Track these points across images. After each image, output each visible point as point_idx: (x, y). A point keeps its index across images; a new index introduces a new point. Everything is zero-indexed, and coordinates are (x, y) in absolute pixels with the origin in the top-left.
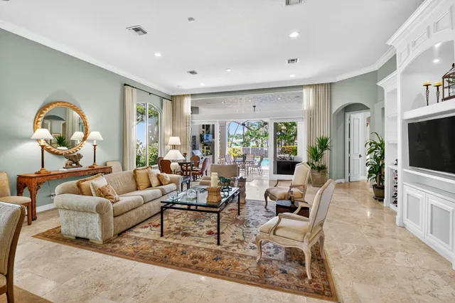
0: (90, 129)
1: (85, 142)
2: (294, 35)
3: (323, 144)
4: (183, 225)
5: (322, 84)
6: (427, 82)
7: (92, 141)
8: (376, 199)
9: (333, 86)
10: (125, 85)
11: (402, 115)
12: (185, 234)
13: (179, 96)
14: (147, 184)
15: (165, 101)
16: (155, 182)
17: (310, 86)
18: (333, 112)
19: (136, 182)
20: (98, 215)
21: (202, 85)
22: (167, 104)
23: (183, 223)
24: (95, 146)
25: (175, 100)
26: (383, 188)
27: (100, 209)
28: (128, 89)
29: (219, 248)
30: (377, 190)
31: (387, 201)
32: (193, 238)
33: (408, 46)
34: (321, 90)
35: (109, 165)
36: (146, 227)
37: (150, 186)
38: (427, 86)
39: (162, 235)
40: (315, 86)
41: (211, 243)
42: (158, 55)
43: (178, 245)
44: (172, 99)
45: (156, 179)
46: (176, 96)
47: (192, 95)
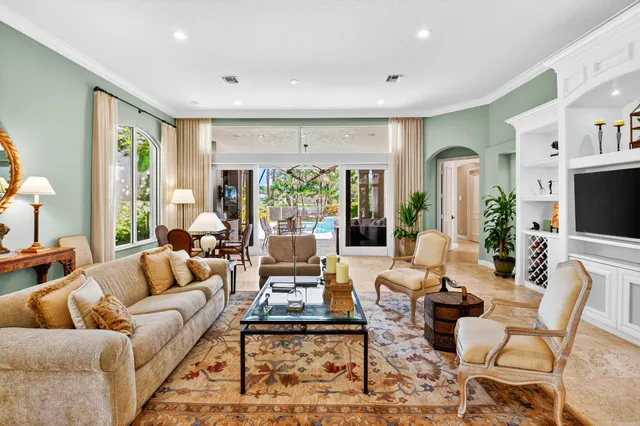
0: (22, 171)
1: (12, 199)
2: (423, 34)
3: (419, 201)
4: (266, 357)
5: (413, 119)
6: (601, 121)
7: (30, 197)
8: (497, 275)
9: (428, 122)
10: (97, 89)
11: (568, 164)
12: (289, 380)
13: (190, 120)
14: (168, 282)
15: (164, 126)
16: (184, 276)
17: (397, 119)
18: (427, 158)
19: (147, 278)
20: (101, 376)
21: (238, 104)
22: (169, 132)
23: (264, 352)
24: (36, 208)
25: (182, 126)
26: (512, 261)
27: (108, 362)
28: (102, 98)
29: (373, 400)
30: (501, 263)
31: (521, 278)
32: (309, 386)
33: (585, 68)
34: (412, 126)
35: (65, 244)
36: (194, 375)
37: (175, 284)
38: (600, 125)
39: (243, 391)
40: (404, 120)
41: (352, 393)
42: (180, 36)
43: (291, 409)
44: (176, 123)
45: (186, 269)
46: (183, 120)
47: (213, 120)
